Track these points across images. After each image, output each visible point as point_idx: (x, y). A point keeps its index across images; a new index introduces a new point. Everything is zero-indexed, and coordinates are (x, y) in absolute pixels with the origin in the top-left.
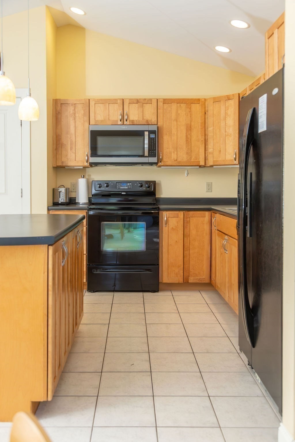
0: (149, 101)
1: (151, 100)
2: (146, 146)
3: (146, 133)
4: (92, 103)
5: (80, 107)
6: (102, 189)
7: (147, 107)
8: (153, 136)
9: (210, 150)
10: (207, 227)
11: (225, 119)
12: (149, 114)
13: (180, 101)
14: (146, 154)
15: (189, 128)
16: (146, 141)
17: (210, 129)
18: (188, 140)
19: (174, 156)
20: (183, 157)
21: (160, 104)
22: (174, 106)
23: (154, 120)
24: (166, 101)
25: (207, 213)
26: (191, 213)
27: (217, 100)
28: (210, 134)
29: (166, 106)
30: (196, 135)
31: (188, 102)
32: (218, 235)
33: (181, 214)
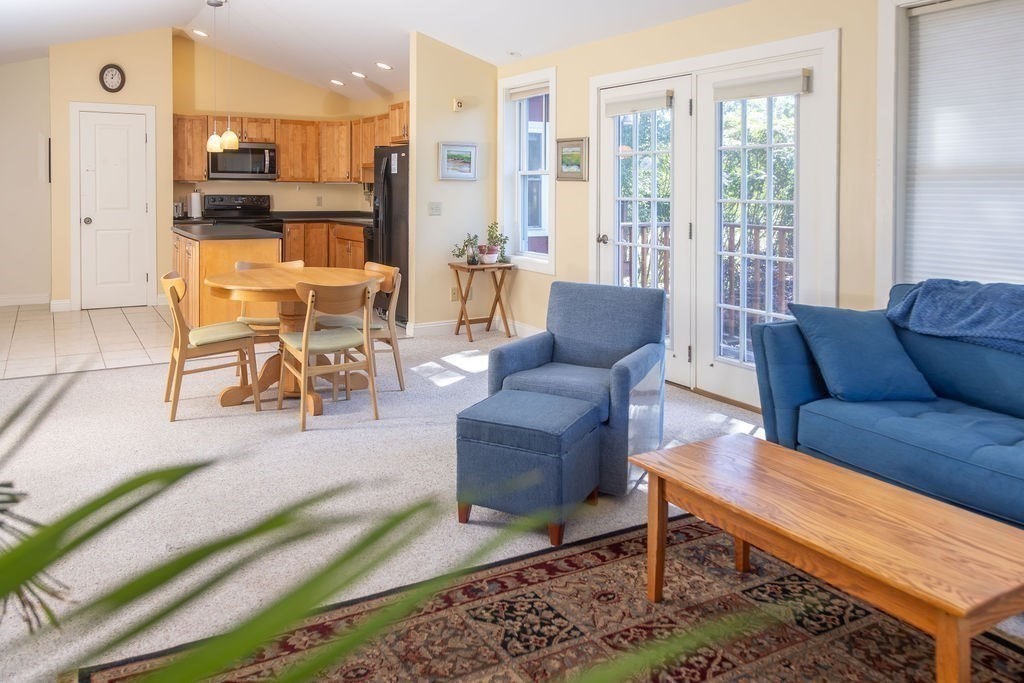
0: (267, 121)
1: (269, 120)
2: (267, 163)
3: (267, 151)
4: (210, 120)
5: (197, 123)
6: (217, 203)
7: (266, 126)
8: (272, 154)
9: (324, 168)
10: (324, 237)
11: (338, 141)
12: (267, 133)
13: (297, 122)
14: (267, 170)
15: (304, 147)
16: (267, 159)
17: (324, 149)
18: (304, 158)
19: (291, 173)
20: (299, 173)
21: (278, 124)
22: (291, 126)
23: (272, 139)
24: (283, 122)
25: (325, 225)
26: (311, 224)
27: (329, 124)
28: (324, 154)
29: (283, 126)
30: (311, 154)
31: (303, 124)
32: (339, 242)
33: (302, 225)
